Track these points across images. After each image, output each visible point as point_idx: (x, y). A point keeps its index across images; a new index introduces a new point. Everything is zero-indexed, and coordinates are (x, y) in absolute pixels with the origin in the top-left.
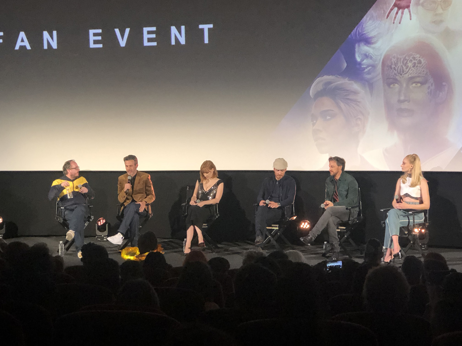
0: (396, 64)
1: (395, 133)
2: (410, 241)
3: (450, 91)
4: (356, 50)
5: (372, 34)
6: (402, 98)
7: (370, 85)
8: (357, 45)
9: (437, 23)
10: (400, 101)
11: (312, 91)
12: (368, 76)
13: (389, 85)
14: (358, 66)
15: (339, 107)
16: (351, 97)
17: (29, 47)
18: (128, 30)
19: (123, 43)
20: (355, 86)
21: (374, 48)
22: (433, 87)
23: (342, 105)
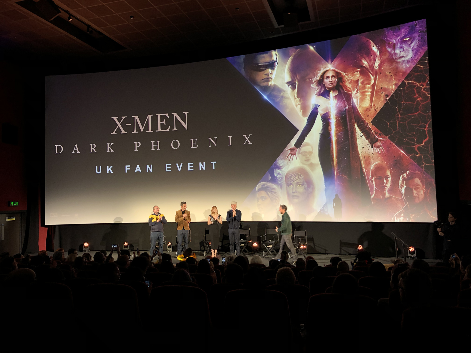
0: (291, 177)
1: (292, 205)
2: (299, 251)
3: (314, 188)
4: (275, 171)
5: (281, 165)
6: (294, 191)
7: (281, 186)
8: (275, 170)
9: (308, 160)
10: (293, 192)
11: (257, 188)
12: (280, 182)
13: (288, 186)
14: (275, 178)
15: (268, 195)
16: (273, 191)
17: (140, 171)
18: (182, 164)
19: (179, 169)
20: (274, 186)
21: (282, 171)
22: (306, 187)
23: (269, 194)
